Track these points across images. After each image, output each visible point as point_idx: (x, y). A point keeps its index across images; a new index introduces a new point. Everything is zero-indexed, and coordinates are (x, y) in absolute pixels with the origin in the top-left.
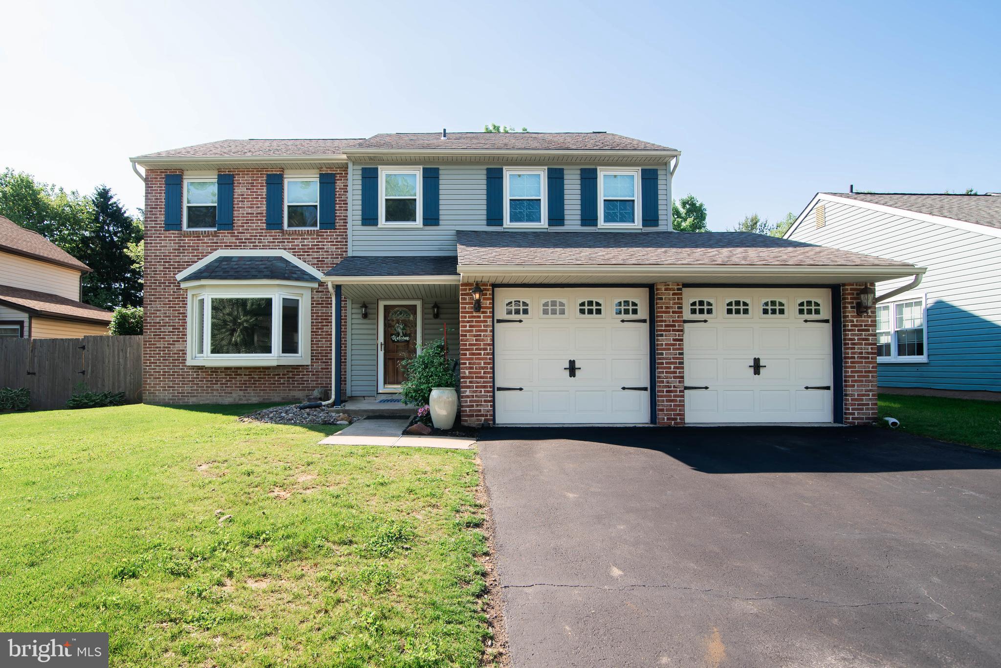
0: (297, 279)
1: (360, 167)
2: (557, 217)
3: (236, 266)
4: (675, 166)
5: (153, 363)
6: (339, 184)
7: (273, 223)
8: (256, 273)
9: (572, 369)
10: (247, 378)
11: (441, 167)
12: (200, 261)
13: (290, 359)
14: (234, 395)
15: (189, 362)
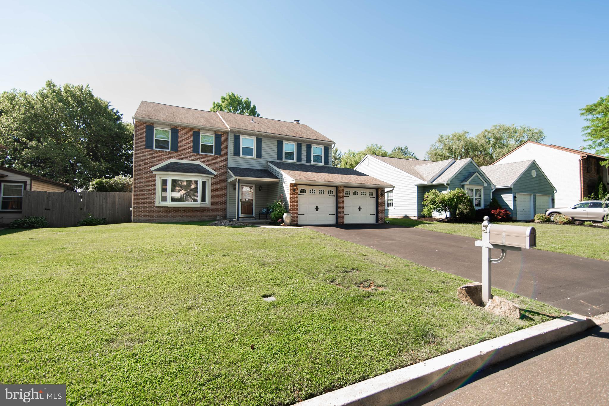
0: (208, 174)
1: (233, 134)
2: (299, 159)
3: (181, 167)
4: (334, 147)
5: (138, 205)
6: (223, 139)
7: (195, 150)
8: (192, 171)
9: (317, 209)
10: (183, 212)
11: (262, 138)
12: (162, 163)
13: (204, 205)
14: (177, 219)
15: (157, 204)
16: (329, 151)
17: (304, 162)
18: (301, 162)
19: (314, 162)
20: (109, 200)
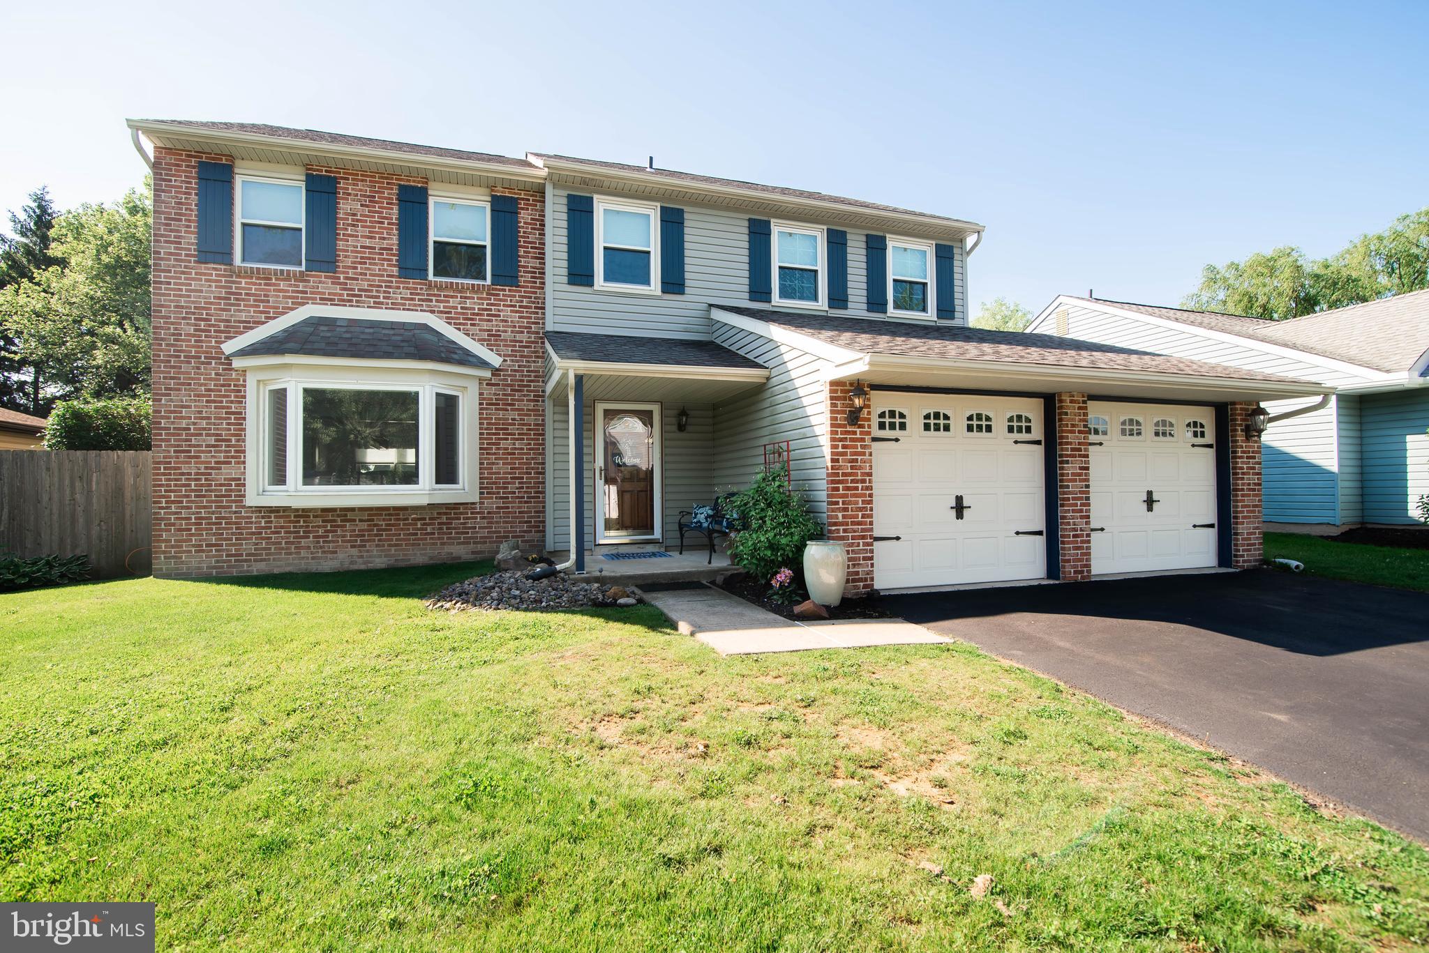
0: (461, 363)
1: (565, 193)
2: (838, 297)
3: (348, 336)
4: (976, 245)
5: (173, 502)
6: (525, 216)
7: (410, 267)
8: (390, 349)
9: (959, 508)
10: (364, 526)
11: (686, 209)
12: (272, 322)
13: (448, 494)
14: (341, 556)
15: (252, 499)
16: (956, 263)
17: (857, 307)
18: (846, 308)
19: (897, 306)
20: (98, 483)
